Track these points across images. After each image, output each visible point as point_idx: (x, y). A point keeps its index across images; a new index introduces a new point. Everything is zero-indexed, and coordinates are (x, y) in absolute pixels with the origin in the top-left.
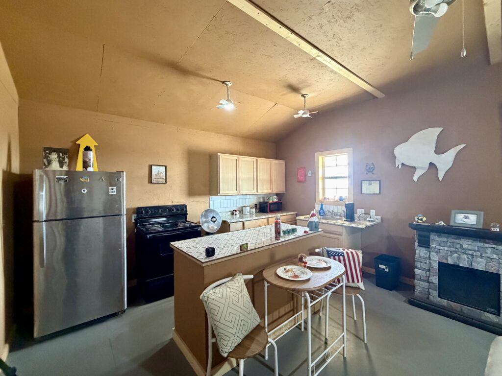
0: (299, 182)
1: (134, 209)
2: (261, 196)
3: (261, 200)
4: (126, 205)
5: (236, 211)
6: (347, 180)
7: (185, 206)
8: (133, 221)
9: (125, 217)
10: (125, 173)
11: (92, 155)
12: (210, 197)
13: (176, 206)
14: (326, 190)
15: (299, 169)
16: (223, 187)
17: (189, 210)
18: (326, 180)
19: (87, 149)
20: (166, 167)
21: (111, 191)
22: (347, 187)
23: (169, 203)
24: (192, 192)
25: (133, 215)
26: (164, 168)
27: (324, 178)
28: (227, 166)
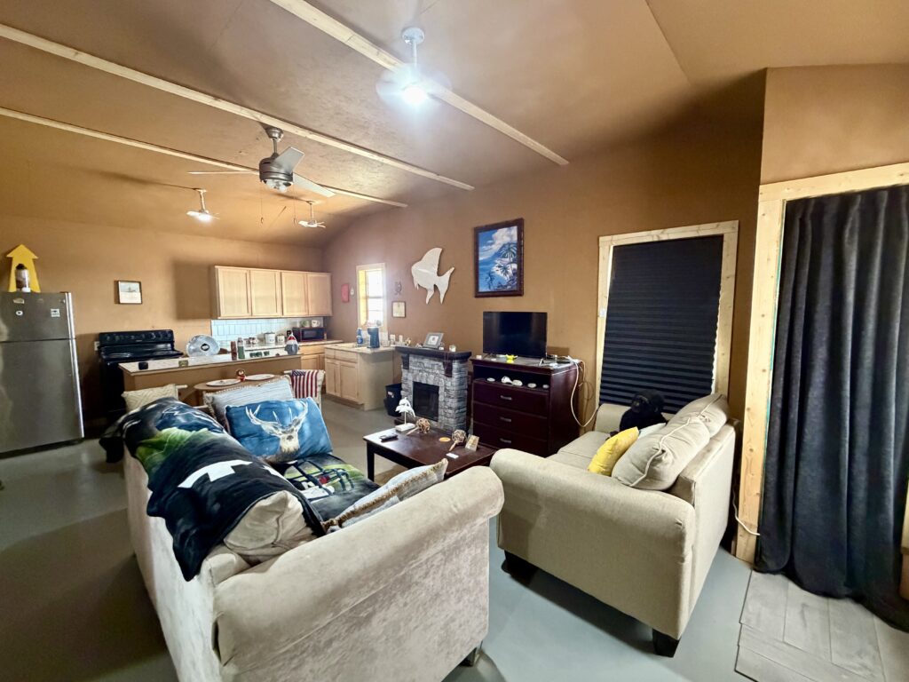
0: (344, 302)
1: (96, 335)
2: (298, 320)
3: (298, 326)
4: (75, 331)
5: (253, 339)
6: (381, 300)
7: (171, 332)
8: (96, 349)
9: (74, 341)
10: (70, 294)
11: (26, 274)
12: (213, 321)
13: (156, 332)
14: (370, 313)
15: (343, 285)
16: (224, 309)
17: (176, 337)
18: (369, 300)
19: (21, 267)
20: (140, 283)
21: (52, 313)
22: (381, 309)
23: (148, 328)
24: (182, 314)
25: (96, 343)
26: (138, 285)
27: (367, 298)
28: (229, 283)
